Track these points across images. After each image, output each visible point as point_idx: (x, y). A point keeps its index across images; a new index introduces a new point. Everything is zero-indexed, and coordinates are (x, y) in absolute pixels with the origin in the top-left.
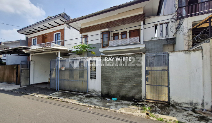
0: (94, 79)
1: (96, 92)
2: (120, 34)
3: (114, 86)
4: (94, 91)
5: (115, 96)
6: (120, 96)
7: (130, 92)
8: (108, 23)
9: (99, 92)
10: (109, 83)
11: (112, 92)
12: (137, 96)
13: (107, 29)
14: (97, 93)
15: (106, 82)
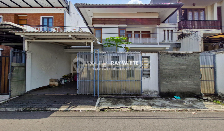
0: (148, 77)
1: (150, 92)
2: (133, 33)
3: (175, 84)
4: (148, 91)
5: (177, 94)
6: (181, 94)
7: (191, 89)
8: (126, 19)
9: (154, 92)
10: (170, 81)
11: (173, 90)
12: (197, 92)
13: (125, 26)
14: (152, 93)
15: (167, 81)
